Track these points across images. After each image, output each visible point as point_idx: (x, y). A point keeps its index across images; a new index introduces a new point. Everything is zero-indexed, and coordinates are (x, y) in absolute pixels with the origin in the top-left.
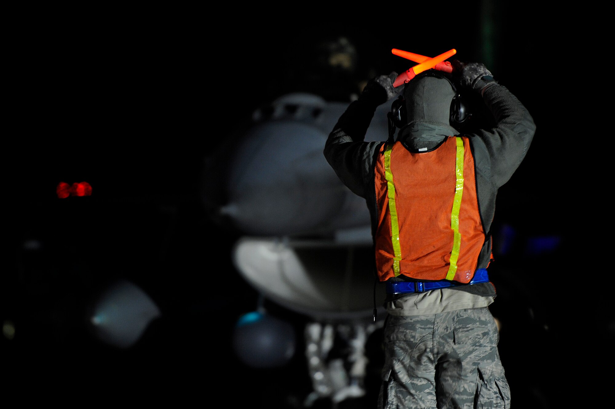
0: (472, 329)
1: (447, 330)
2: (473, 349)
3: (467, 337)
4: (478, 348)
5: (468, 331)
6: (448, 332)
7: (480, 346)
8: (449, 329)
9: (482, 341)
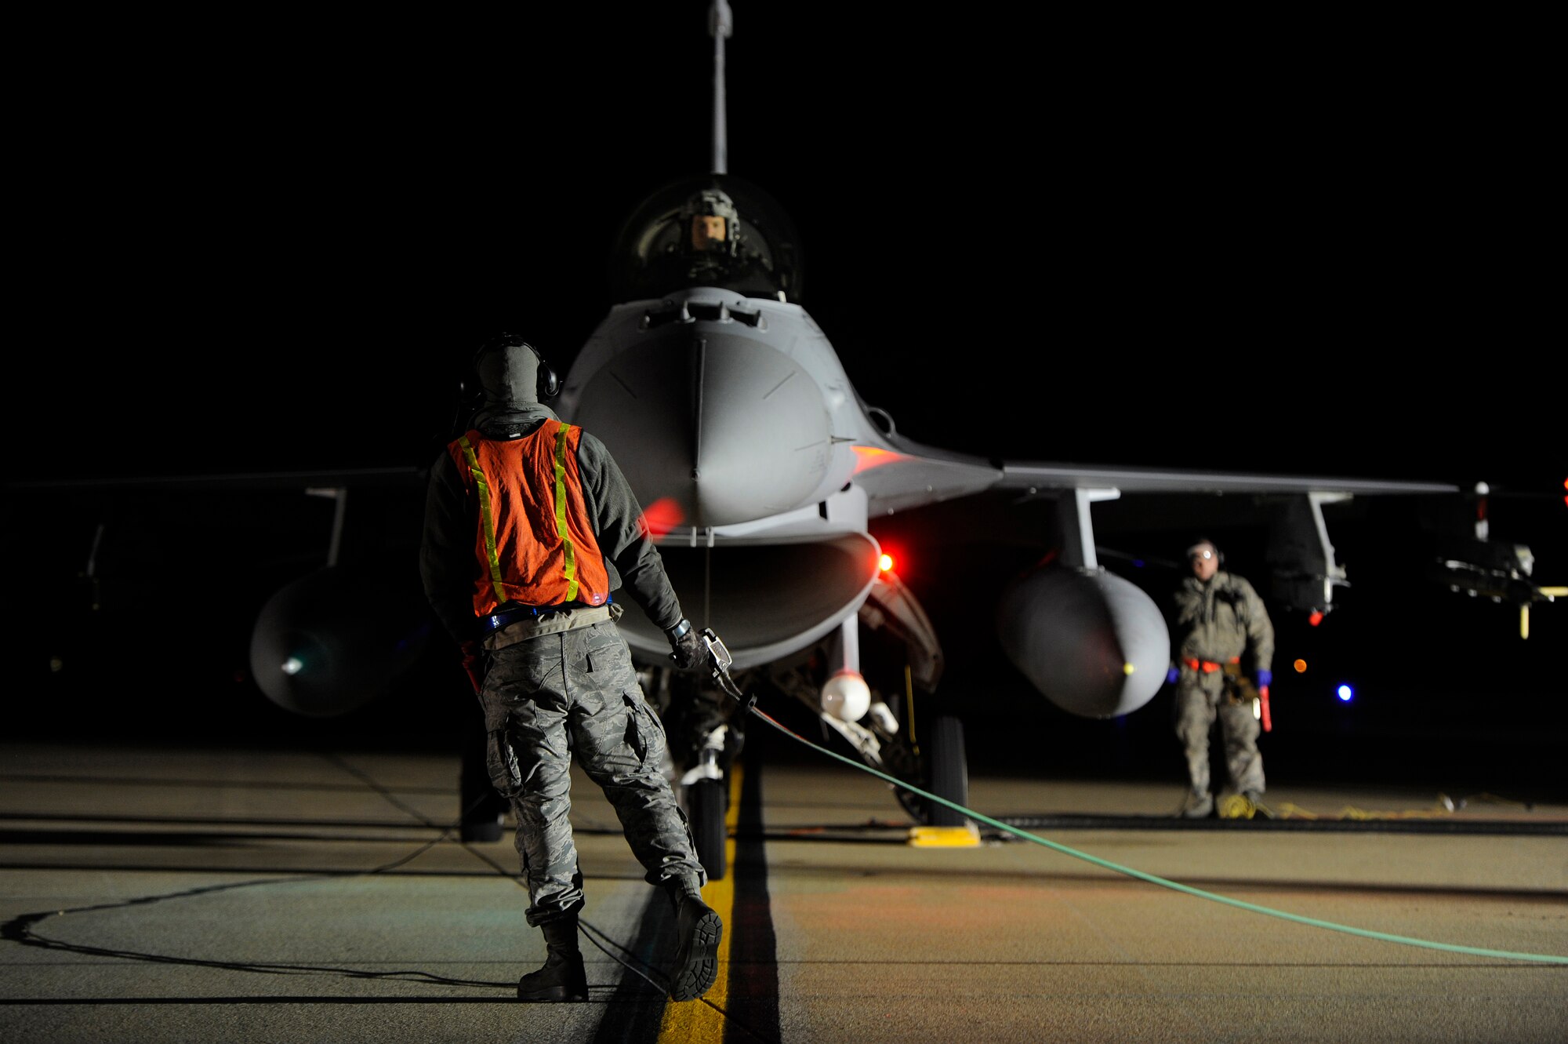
0: (607, 650)
1: (580, 657)
2: (613, 674)
3: (605, 660)
4: (618, 671)
5: (604, 653)
6: (581, 659)
7: (620, 668)
8: (581, 655)
9: (620, 662)
